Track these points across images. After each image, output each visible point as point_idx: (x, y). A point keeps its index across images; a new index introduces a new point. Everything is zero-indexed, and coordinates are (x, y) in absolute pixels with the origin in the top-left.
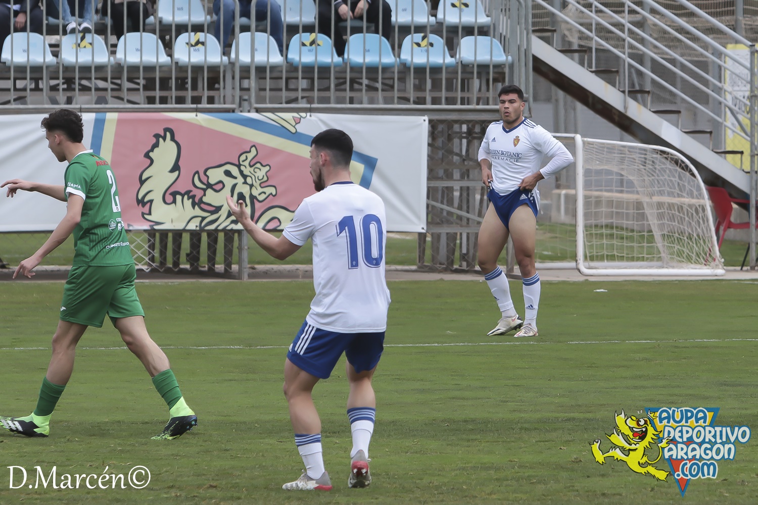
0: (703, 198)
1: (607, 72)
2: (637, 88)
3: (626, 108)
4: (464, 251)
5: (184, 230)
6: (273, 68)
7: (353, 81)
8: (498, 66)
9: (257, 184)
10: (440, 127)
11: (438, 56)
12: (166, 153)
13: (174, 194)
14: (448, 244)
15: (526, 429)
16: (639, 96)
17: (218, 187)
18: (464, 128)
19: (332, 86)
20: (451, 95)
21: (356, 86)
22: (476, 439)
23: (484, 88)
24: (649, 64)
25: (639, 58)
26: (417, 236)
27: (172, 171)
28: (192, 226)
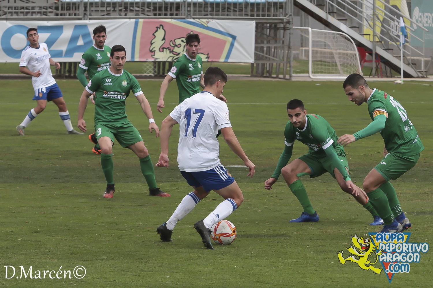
0: (355, 51)
1: (320, 5)
2: (331, 11)
3: (327, 18)
5: (166, 61)
6: (200, 3)
7: (228, 8)
8: (281, 3)
10: (260, 25)
12: (160, 33)
13: (163, 48)
14: (262, 67)
16: (332, 14)
17: (179, 46)
18: (268, 25)
19: (220, 10)
20: (263, 13)
26: (250, 64)
27: (163, 40)
28: (170, 60)
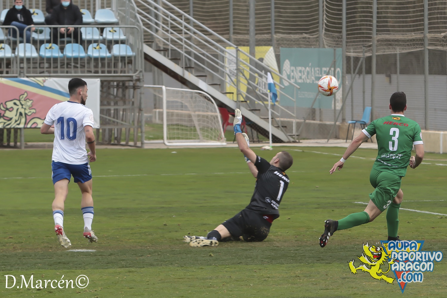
0: (217, 112)
1: (176, 59)
2: (188, 66)
3: (184, 74)
4: (116, 136)
6: (34, 59)
7: (68, 64)
8: (129, 57)
9: (27, 108)
10: (105, 83)
11: (104, 53)
14: (109, 133)
15: (143, 212)
16: (189, 69)
17: (11, 110)
18: (115, 83)
19: (59, 66)
20: (109, 69)
21: (69, 66)
22: (122, 217)
23: (123, 66)
24: (193, 55)
25: (189, 53)
26: (96, 130)
28: (1, 126)
